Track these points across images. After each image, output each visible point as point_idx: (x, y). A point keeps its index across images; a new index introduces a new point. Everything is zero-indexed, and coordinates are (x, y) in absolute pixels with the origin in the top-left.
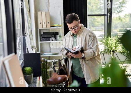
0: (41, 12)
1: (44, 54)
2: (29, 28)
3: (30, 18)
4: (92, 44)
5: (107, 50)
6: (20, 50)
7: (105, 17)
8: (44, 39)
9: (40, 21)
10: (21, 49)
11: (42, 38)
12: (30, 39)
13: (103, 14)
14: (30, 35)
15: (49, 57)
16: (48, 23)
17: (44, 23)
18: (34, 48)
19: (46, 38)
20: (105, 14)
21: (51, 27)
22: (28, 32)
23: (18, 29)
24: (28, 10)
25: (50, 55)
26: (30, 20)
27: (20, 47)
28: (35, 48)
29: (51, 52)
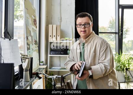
0: (52, 25)
1: (53, 68)
4: (104, 56)
5: (119, 67)
7: (116, 35)
8: (53, 52)
9: (50, 34)
13: (114, 32)
14: (31, 44)
15: (59, 71)
17: (54, 36)
19: (55, 52)
20: (116, 32)
29: (60, 67)
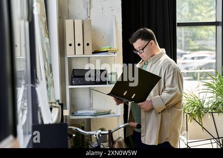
0: (72, 21)
2: (45, 60)
3: (49, 37)
6: (26, 112)
7: (218, 27)
8: (77, 79)
9: (69, 39)
10: (26, 108)
11: (75, 77)
12: (47, 86)
14: (48, 77)
15: (90, 119)
16: (88, 44)
17: (79, 45)
18: (55, 107)
20: (218, 21)
21: (94, 53)
22: (43, 70)
23: (21, 57)
24: (44, 19)
25: (92, 115)
26: (48, 41)
27: (26, 104)
28: (58, 107)
29: (92, 110)
